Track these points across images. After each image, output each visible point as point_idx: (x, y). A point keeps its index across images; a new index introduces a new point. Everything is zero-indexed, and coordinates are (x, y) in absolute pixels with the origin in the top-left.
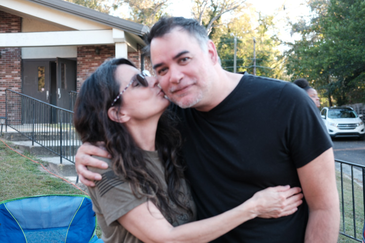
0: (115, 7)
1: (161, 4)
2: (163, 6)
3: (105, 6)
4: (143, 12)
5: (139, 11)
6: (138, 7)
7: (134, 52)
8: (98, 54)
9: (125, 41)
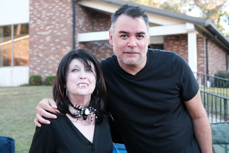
0: (190, 10)
1: (221, 6)
2: (223, 7)
3: (184, 10)
4: (209, 12)
5: (206, 12)
6: (205, 9)
7: (201, 38)
8: (177, 40)
9: (194, 30)
